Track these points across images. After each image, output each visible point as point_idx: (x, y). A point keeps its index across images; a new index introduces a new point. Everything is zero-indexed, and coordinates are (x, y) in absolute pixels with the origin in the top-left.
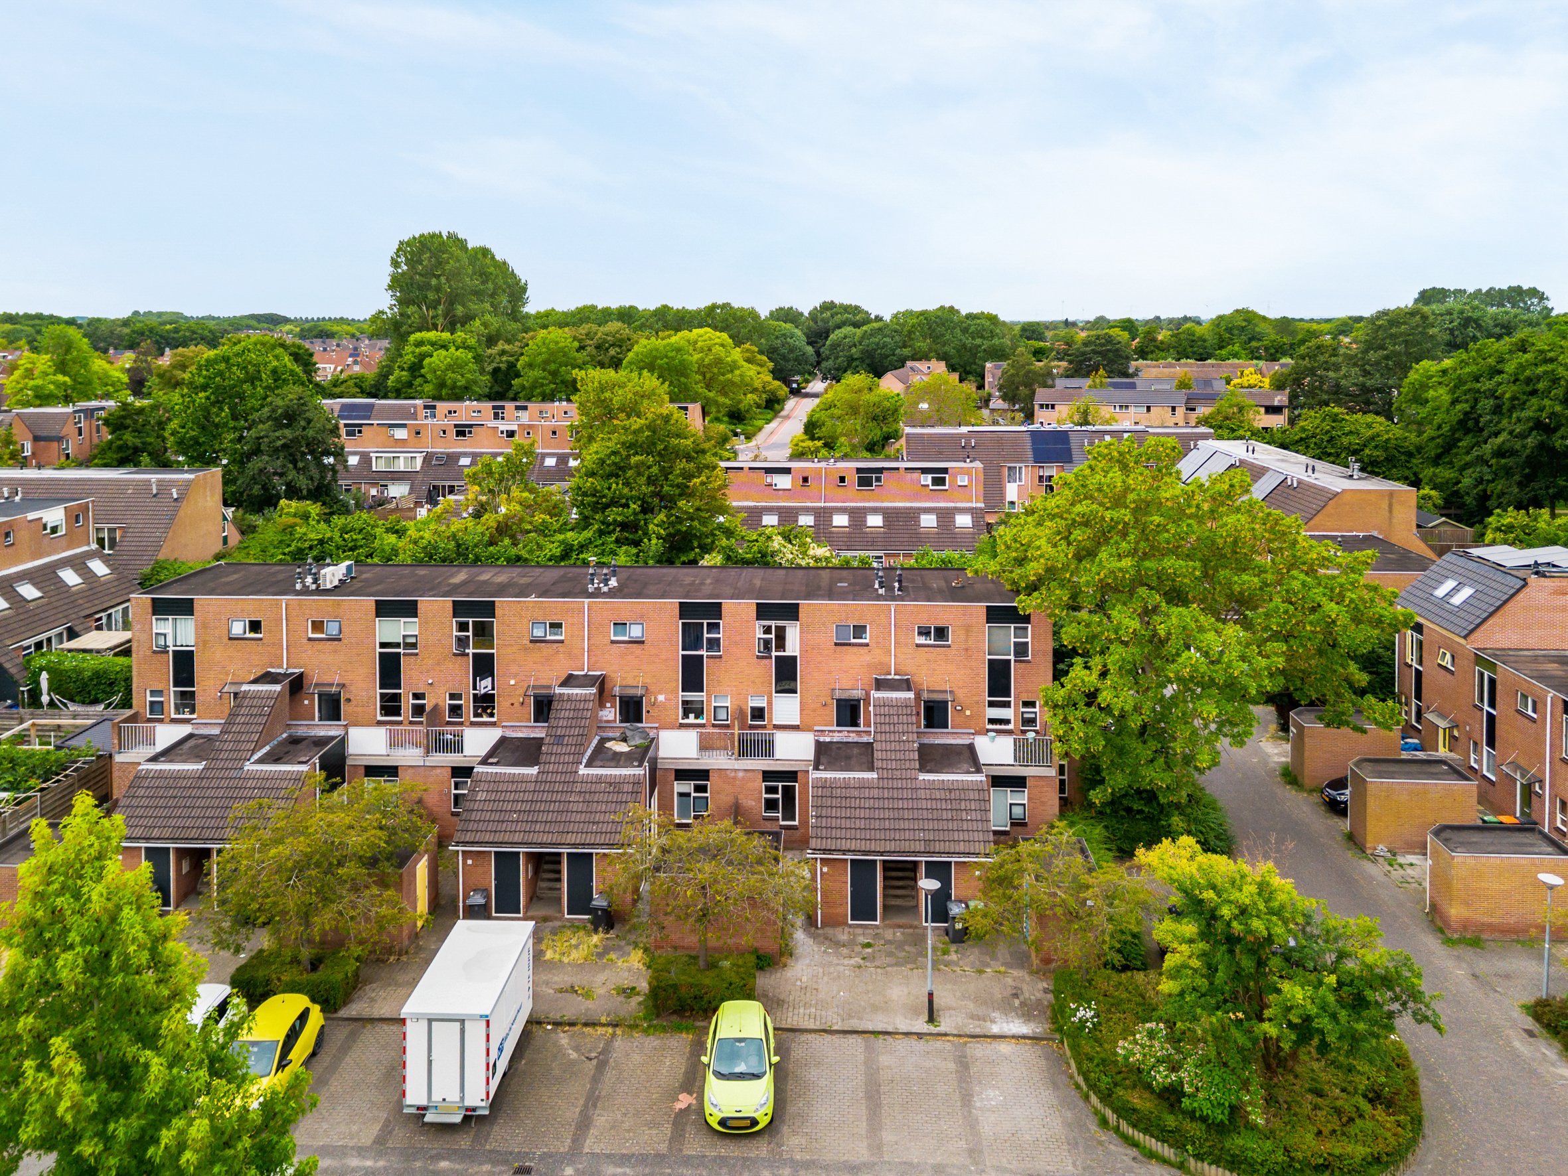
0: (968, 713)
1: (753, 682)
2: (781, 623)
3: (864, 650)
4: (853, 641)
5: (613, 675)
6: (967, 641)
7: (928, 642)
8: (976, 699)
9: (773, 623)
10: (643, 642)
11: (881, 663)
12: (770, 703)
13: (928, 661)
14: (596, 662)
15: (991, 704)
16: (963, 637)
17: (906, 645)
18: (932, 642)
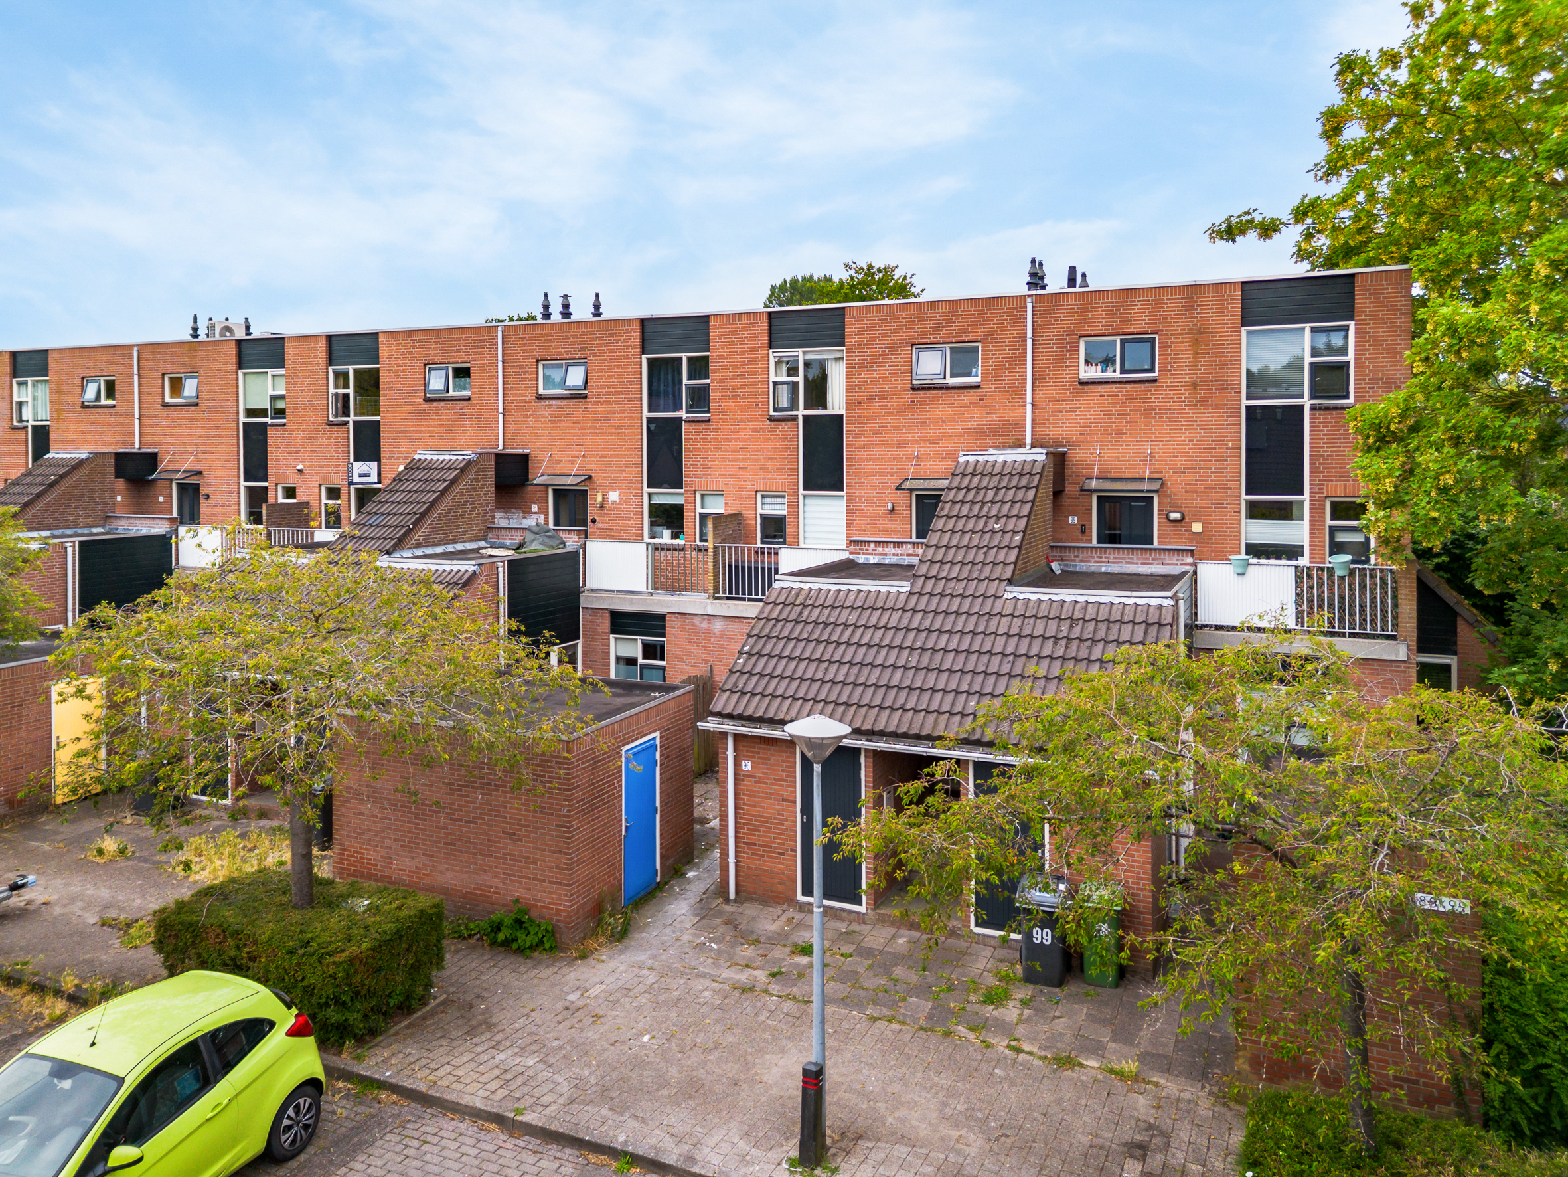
0: (1197, 527)
1: (763, 467)
2: (816, 354)
3: (970, 397)
4: (950, 381)
5: (540, 456)
6: (1194, 366)
7: (1109, 375)
8: (1214, 496)
9: (800, 355)
10: (585, 397)
11: (1004, 422)
12: (794, 506)
13: (1107, 413)
14: (516, 433)
15: (1257, 512)
16: (1186, 358)
17: (1058, 381)
18: (1117, 375)
